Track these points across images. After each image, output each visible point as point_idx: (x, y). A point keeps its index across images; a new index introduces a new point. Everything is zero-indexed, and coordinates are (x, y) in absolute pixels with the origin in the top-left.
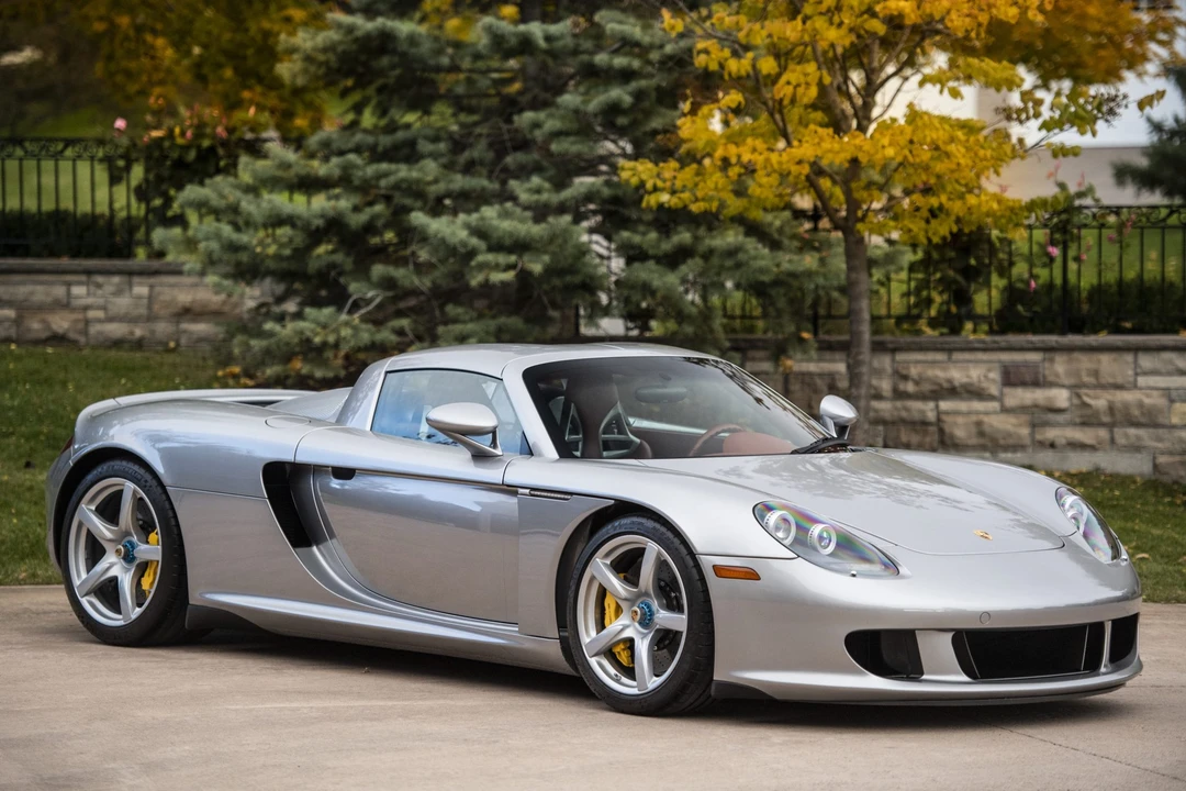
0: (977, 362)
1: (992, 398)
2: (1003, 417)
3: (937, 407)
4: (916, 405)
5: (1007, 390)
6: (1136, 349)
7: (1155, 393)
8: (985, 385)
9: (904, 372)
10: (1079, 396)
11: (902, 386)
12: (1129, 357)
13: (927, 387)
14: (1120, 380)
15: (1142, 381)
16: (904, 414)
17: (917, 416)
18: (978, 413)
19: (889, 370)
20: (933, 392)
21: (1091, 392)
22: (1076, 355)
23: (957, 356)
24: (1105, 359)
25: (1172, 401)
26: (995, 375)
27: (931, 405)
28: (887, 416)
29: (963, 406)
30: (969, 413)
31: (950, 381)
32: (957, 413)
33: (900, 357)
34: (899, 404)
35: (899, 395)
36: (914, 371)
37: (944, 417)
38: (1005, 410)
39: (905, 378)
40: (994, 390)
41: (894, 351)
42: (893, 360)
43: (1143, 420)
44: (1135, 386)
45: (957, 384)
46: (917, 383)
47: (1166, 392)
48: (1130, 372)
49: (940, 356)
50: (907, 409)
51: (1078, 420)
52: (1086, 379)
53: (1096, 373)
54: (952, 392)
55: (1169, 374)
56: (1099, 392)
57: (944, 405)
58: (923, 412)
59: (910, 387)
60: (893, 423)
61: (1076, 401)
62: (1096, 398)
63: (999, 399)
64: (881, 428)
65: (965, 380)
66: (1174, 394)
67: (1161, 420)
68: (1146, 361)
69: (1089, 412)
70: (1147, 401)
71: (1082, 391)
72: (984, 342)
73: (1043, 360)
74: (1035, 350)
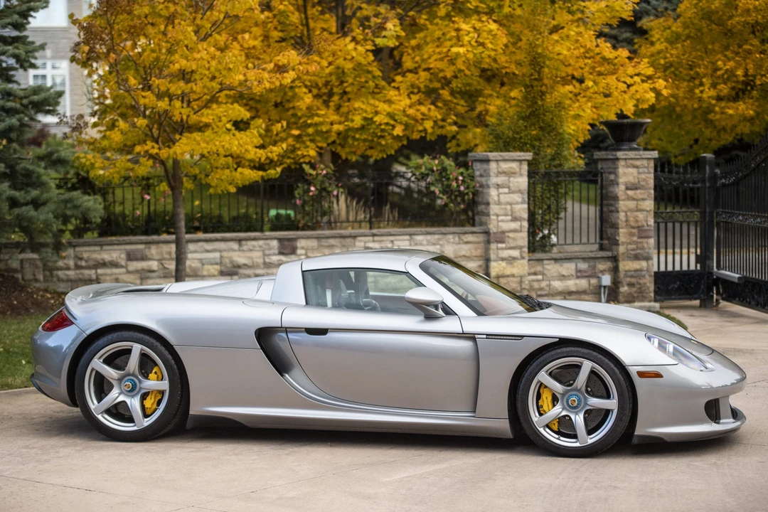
0: (114, 250)
1: (122, 267)
2: (127, 275)
3: (96, 272)
4: (87, 272)
5: (129, 263)
6: (188, 242)
7: (196, 261)
8: (119, 261)
9: (81, 256)
10: (162, 264)
11: (79, 263)
13: (91, 263)
15: (190, 256)
16: (81, 276)
17: (87, 277)
18: (116, 274)
19: (73, 256)
20: (94, 265)
21: (167, 262)
22: (161, 245)
23: (105, 248)
24: (174, 247)
25: (203, 265)
26: (123, 256)
27: (93, 271)
28: (73, 278)
29: (108, 271)
30: (112, 274)
31: (103, 260)
32: (106, 275)
33: (78, 249)
34: (78, 272)
35: (77, 267)
36: (85, 256)
37: (100, 277)
38: (128, 272)
39: (81, 259)
40: (123, 263)
41: (75, 246)
42: (74, 250)
43: (191, 274)
44: (187, 259)
45: (106, 261)
46: (86, 261)
47: (201, 260)
49: (97, 248)
50: (81, 274)
51: (162, 275)
52: (165, 256)
53: (169, 253)
54: (104, 264)
55: (202, 252)
56: (171, 262)
57: (100, 271)
58: (90, 275)
59: (83, 263)
60: (75, 281)
61: (161, 267)
62: (170, 264)
63: (126, 267)
64: (70, 284)
65: (110, 259)
66: (204, 261)
67: (200, 273)
68: (192, 247)
69: (167, 271)
70: (193, 265)
71: (164, 262)
72: (119, 241)
73: (145, 248)
74: (142, 243)
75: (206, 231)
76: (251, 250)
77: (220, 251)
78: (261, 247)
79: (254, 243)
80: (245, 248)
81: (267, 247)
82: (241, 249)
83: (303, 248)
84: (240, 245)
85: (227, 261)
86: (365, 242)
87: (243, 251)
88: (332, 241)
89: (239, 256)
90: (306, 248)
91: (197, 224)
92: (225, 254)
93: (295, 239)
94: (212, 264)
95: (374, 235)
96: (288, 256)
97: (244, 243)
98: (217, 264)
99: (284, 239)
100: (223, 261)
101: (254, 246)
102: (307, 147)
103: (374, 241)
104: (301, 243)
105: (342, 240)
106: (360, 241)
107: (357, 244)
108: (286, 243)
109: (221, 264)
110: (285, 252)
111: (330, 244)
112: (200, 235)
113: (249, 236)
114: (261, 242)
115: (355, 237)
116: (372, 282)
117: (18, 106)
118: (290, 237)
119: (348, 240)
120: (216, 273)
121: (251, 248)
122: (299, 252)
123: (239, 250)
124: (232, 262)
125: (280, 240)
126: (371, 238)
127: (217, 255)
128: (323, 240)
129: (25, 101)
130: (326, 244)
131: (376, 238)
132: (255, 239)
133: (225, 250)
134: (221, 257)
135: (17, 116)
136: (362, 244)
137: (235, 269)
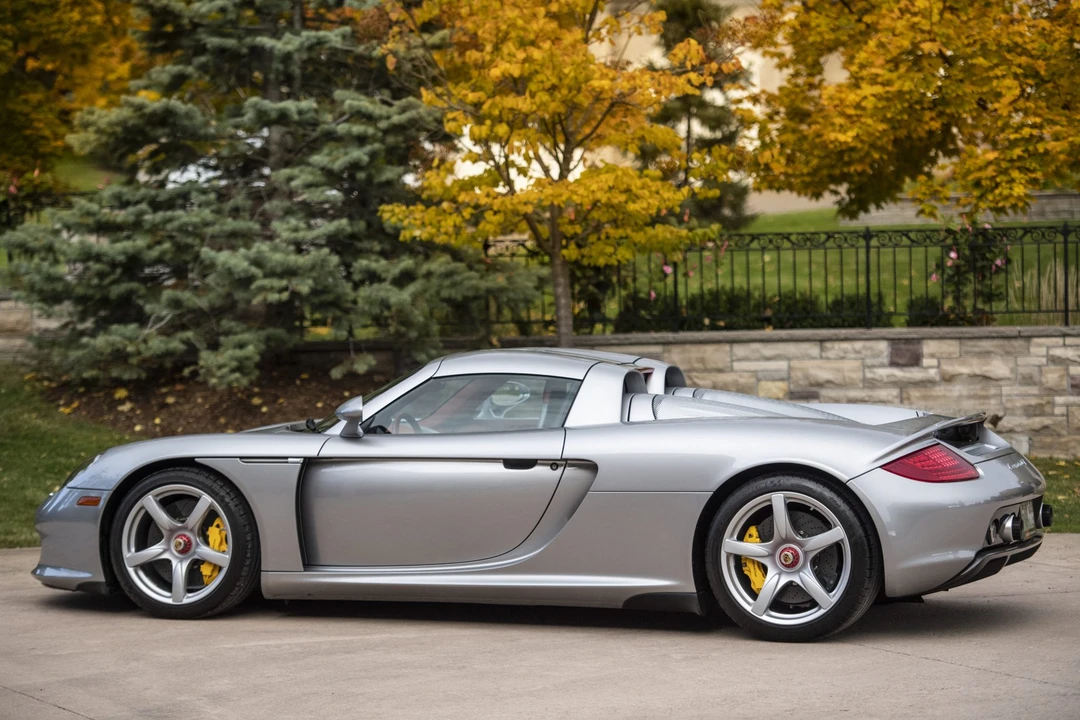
6: (732, 342)
7: (746, 374)
10: (690, 378)
12: (727, 347)
14: (721, 366)
15: (737, 365)
21: (700, 375)
22: (688, 347)
24: (709, 349)
25: (759, 380)
44: (732, 370)
47: (755, 373)
48: (728, 360)
52: (696, 365)
53: (702, 360)
55: (757, 360)
56: (704, 374)
62: (703, 379)
66: (760, 375)
68: (740, 350)
70: (743, 381)
71: (694, 374)
72: (618, 339)
73: (664, 351)
74: (657, 344)
75: (780, 325)
76: (842, 358)
77: (789, 359)
78: (857, 352)
79: (846, 345)
80: (831, 354)
81: (869, 353)
82: (824, 354)
83: (932, 356)
84: (822, 349)
85: (799, 374)
86: (1048, 348)
87: (828, 358)
88: (986, 345)
89: (820, 368)
90: (938, 355)
91: (769, 313)
92: (795, 363)
93: (919, 340)
94: (774, 380)
95: (1064, 335)
96: (906, 369)
97: (828, 345)
98: (782, 380)
99: (899, 339)
100: (793, 374)
101: (846, 352)
102: (1013, 181)
103: (1064, 345)
104: (929, 347)
105: (1005, 342)
106: (1040, 345)
107: (1033, 350)
108: (902, 346)
109: (787, 379)
110: (901, 361)
111: (981, 349)
112: (769, 332)
113: (835, 335)
114: (858, 345)
115: (1029, 338)
116: (1063, 415)
117: (371, 131)
118: (910, 336)
119: (1017, 343)
120: (781, 395)
121: (842, 354)
122: (926, 362)
123: (821, 358)
124: (806, 377)
125: (892, 341)
126: (1060, 341)
127: (782, 365)
128: (970, 343)
129: (383, 124)
130: (976, 349)
131: (1069, 341)
132: (846, 339)
133: (797, 358)
134: (790, 368)
135: (368, 148)
136: (1043, 351)
137: (814, 389)
